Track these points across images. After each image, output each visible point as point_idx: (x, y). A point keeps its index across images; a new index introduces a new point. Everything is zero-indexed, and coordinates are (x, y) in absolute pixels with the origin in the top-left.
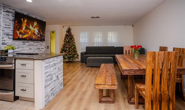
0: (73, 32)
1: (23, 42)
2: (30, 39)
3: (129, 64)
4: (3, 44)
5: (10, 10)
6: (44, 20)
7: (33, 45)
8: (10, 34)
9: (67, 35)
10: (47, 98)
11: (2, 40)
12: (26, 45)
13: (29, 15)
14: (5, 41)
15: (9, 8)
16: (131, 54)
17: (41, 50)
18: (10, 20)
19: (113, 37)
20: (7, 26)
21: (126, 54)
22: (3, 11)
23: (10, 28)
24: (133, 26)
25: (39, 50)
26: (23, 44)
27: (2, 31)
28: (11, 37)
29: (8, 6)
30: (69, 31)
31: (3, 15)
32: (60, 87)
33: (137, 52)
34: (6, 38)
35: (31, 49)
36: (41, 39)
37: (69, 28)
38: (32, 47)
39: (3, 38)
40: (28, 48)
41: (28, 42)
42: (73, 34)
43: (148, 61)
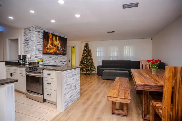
0: (90, 47)
1: (50, 56)
2: (55, 53)
3: (144, 79)
4: (36, 57)
5: (40, 30)
6: (66, 37)
7: (57, 59)
8: (40, 49)
9: (85, 50)
10: (67, 103)
11: (36, 55)
12: (52, 58)
13: (53, 34)
14: (37, 55)
15: (40, 29)
16: (148, 68)
17: (64, 62)
18: (40, 38)
19: (130, 51)
20: (38, 43)
21: (143, 68)
22: (36, 32)
23: (40, 45)
24: (152, 39)
25: (62, 63)
26: (50, 58)
27: (35, 48)
28: (41, 52)
29: (39, 27)
30: (87, 46)
31: (36, 35)
32: (77, 96)
33: (155, 66)
34: (38, 53)
35: (55, 61)
36: (64, 53)
37: (87, 43)
38: (56, 60)
39: (36, 53)
40: (53, 61)
41: (54, 56)
42: (90, 48)
43: (167, 77)
